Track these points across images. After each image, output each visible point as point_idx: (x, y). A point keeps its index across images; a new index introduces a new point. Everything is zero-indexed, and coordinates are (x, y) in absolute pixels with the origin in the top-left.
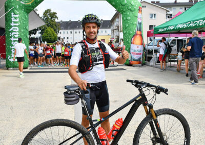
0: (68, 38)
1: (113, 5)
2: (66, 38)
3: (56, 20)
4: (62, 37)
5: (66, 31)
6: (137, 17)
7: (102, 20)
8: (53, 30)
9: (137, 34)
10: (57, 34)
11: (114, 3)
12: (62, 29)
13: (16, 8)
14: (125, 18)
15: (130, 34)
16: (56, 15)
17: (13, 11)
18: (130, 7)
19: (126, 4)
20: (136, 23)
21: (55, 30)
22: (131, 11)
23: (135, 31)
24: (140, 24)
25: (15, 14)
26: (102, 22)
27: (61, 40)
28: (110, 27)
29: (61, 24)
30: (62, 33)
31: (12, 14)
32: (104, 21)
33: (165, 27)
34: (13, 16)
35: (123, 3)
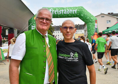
0: (58, 36)
1: (82, 20)
2: (57, 36)
3: (52, 26)
4: (55, 35)
5: (57, 31)
6: (95, 25)
7: (79, 24)
8: (50, 31)
9: (95, 34)
10: (53, 33)
11: (82, 19)
12: (55, 30)
13: (34, 23)
14: (88, 26)
15: (91, 34)
16: (52, 23)
17: (32, 24)
18: (91, 21)
19: (89, 19)
20: (94, 28)
21: (51, 31)
22: (91, 22)
23: (94, 33)
24: (97, 29)
25: (33, 26)
26: (79, 25)
27: (55, 37)
28: (83, 29)
29: (55, 27)
30: (55, 33)
31: (32, 26)
32: (80, 25)
33: (107, 31)
34: (32, 27)
35: (87, 19)
